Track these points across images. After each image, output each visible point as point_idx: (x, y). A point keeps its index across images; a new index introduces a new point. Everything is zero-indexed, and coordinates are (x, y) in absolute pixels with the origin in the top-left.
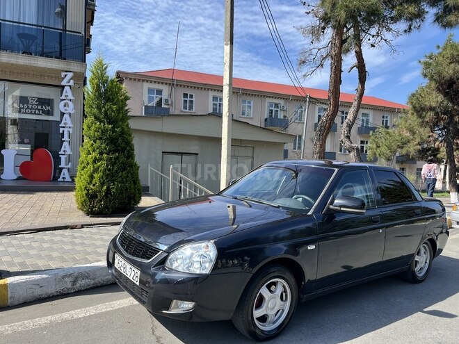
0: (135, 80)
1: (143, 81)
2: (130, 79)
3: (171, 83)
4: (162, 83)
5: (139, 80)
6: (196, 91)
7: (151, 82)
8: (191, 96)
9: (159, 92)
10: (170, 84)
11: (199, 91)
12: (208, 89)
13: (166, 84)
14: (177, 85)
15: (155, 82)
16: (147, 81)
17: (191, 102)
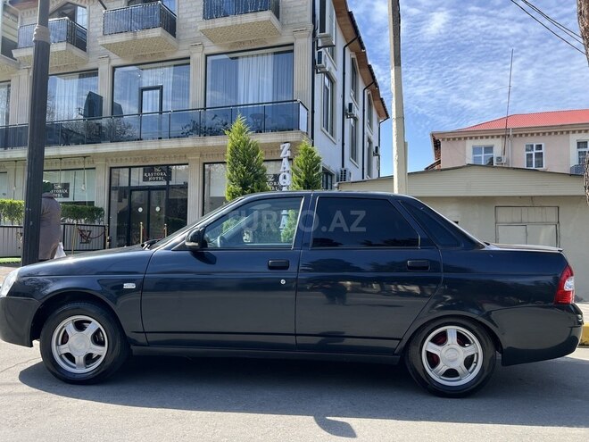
0: (454, 139)
1: (466, 138)
2: (449, 139)
3: (505, 135)
4: (493, 137)
5: (460, 139)
6: (547, 138)
7: (476, 138)
8: (539, 147)
9: (489, 149)
10: (503, 136)
11: (553, 137)
12: (568, 132)
13: (498, 137)
14: (515, 135)
15: (482, 137)
16: (471, 138)
17: (539, 155)
